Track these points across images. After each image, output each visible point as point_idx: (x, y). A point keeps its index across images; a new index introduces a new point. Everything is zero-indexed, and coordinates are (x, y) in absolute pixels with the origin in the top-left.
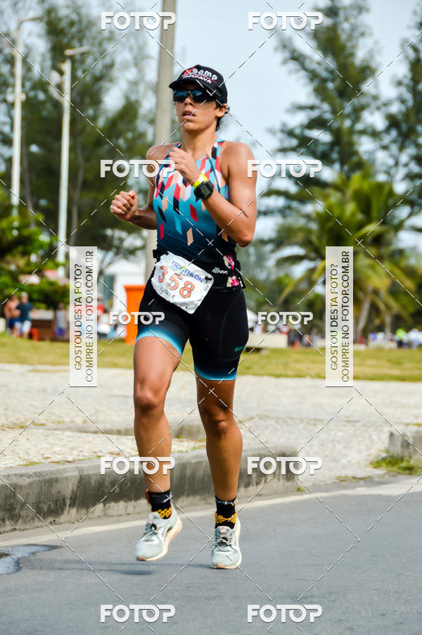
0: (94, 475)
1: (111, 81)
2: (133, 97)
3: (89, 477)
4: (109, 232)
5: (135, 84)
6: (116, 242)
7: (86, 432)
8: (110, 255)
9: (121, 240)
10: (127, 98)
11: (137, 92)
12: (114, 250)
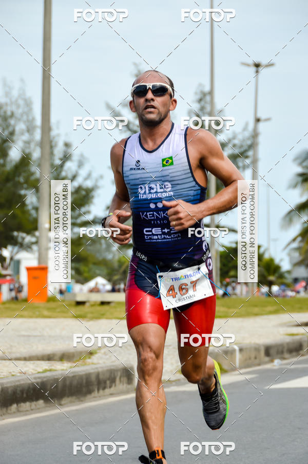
0: (11, 387)
1: (13, 141)
2: (27, 151)
3: (7, 388)
4: (15, 233)
5: (27, 143)
6: (20, 240)
7: (5, 360)
8: (16, 248)
9: (23, 239)
10: (23, 152)
11: (29, 147)
12: (19, 245)
